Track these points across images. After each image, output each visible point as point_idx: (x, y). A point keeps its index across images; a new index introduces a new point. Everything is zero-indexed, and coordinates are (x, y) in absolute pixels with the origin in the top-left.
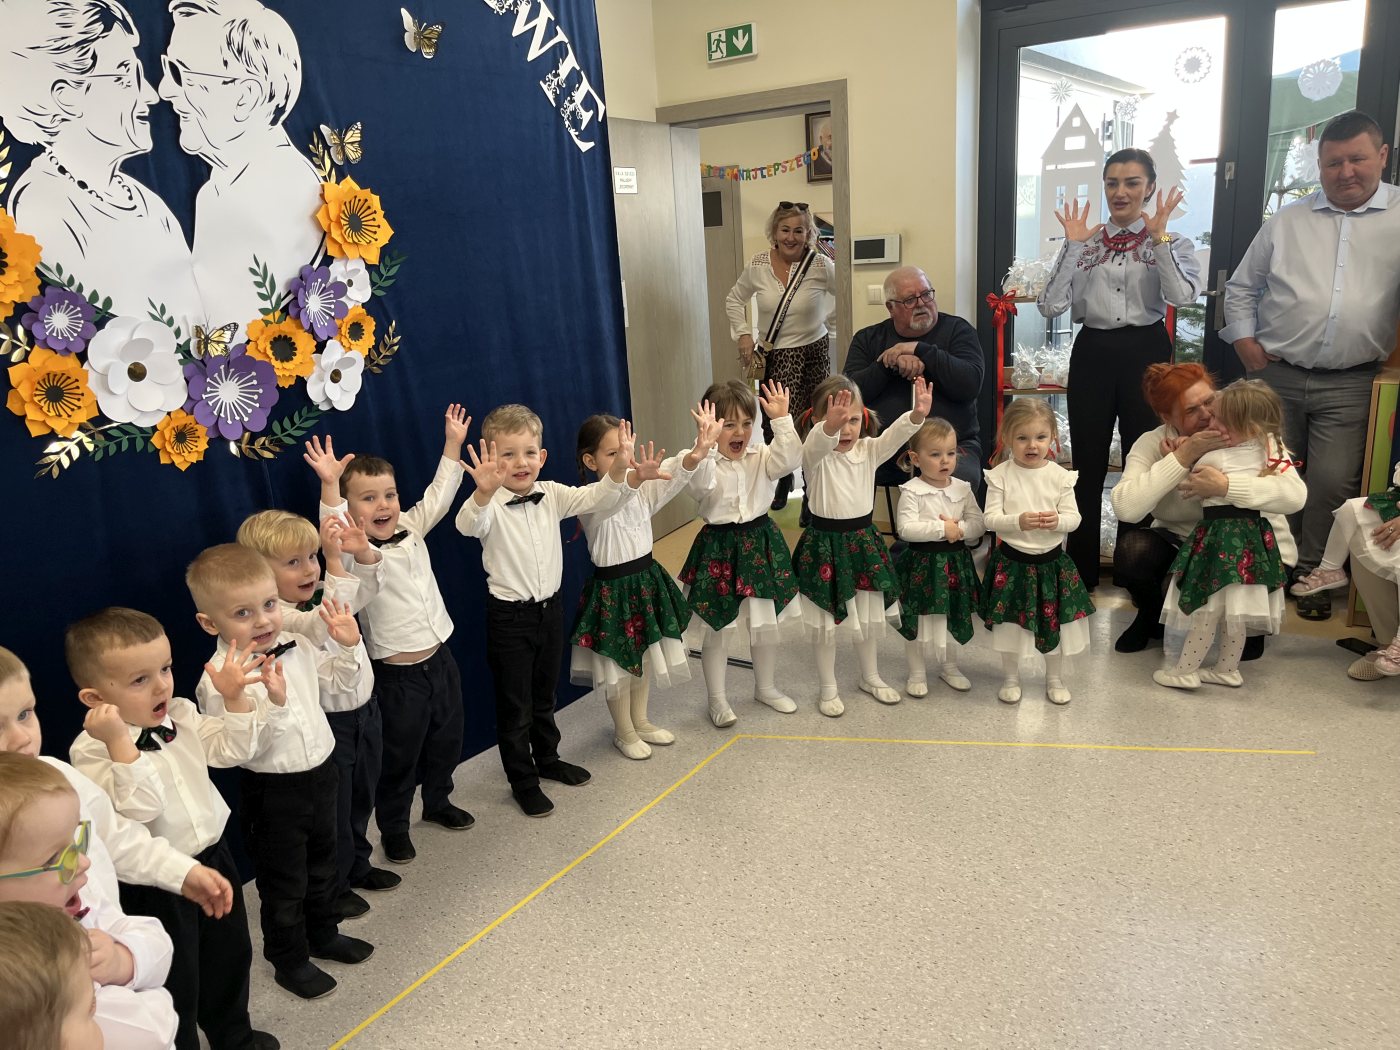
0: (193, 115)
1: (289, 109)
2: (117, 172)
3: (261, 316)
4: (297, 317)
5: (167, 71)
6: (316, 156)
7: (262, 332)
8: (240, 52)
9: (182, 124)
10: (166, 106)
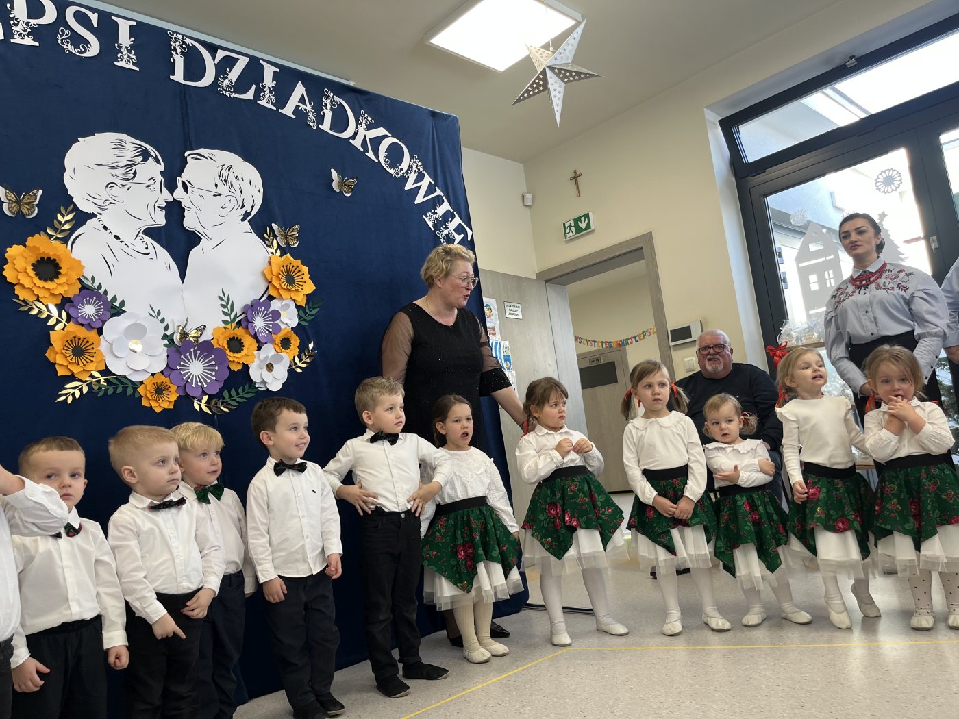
0: (193, 210)
1: (253, 213)
2: (141, 234)
3: (223, 325)
4: (247, 328)
5: (180, 185)
6: (268, 240)
7: (223, 334)
8: (226, 181)
9: (186, 214)
10: (176, 203)
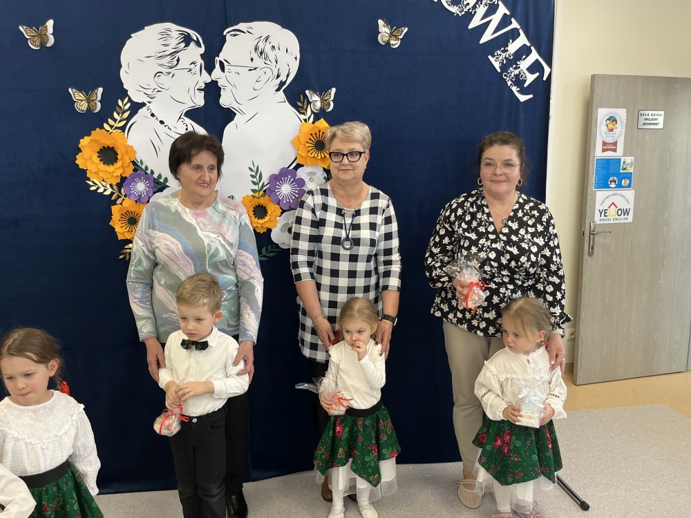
1: (288, 82)
4: (270, 197)
7: (250, 202)
9: (222, 92)
10: (214, 83)
